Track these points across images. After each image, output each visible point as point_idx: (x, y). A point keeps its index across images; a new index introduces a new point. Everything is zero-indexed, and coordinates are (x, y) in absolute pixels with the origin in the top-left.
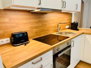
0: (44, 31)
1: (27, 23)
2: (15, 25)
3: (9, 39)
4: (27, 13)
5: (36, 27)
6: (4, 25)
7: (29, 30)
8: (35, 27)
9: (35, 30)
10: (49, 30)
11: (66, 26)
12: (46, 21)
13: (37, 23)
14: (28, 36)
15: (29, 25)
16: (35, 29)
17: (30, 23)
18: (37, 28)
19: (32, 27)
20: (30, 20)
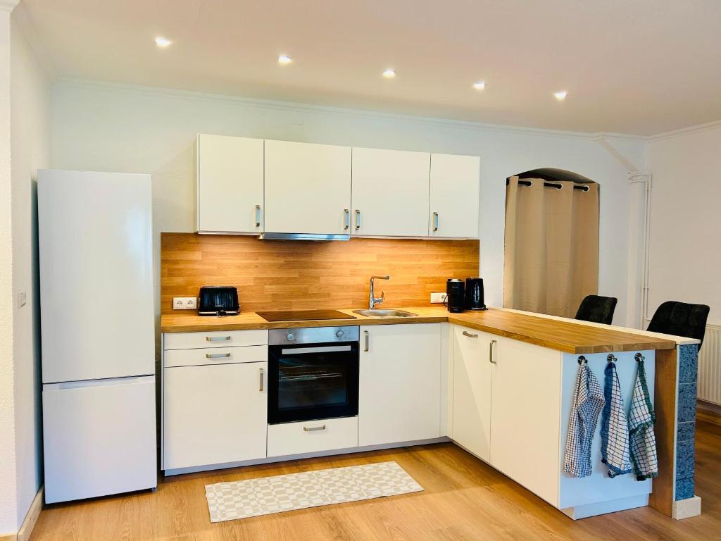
0: (305, 295)
1: (247, 267)
2: (215, 268)
3: (194, 300)
4: (250, 242)
5: (276, 281)
6: (190, 266)
7: (252, 284)
8: (273, 278)
9: (271, 288)
10: (329, 295)
11: (433, 295)
12: (316, 266)
13: (280, 267)
14: (239, 302)
15: (255, 273)
16: (273, 287)
17: (256, 267)
18: (278, 284)
19: (262, 279)
20: (257, 259)
